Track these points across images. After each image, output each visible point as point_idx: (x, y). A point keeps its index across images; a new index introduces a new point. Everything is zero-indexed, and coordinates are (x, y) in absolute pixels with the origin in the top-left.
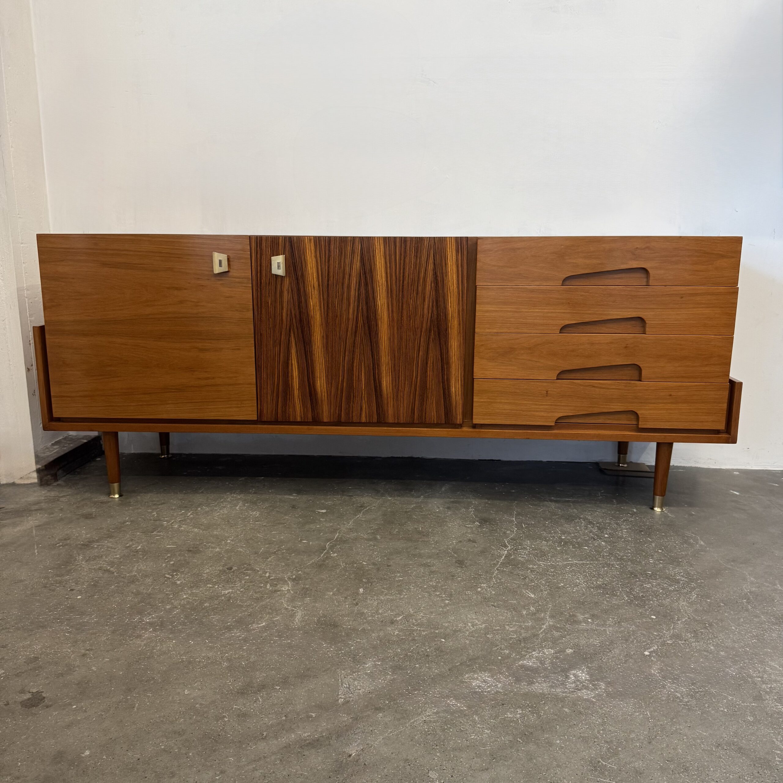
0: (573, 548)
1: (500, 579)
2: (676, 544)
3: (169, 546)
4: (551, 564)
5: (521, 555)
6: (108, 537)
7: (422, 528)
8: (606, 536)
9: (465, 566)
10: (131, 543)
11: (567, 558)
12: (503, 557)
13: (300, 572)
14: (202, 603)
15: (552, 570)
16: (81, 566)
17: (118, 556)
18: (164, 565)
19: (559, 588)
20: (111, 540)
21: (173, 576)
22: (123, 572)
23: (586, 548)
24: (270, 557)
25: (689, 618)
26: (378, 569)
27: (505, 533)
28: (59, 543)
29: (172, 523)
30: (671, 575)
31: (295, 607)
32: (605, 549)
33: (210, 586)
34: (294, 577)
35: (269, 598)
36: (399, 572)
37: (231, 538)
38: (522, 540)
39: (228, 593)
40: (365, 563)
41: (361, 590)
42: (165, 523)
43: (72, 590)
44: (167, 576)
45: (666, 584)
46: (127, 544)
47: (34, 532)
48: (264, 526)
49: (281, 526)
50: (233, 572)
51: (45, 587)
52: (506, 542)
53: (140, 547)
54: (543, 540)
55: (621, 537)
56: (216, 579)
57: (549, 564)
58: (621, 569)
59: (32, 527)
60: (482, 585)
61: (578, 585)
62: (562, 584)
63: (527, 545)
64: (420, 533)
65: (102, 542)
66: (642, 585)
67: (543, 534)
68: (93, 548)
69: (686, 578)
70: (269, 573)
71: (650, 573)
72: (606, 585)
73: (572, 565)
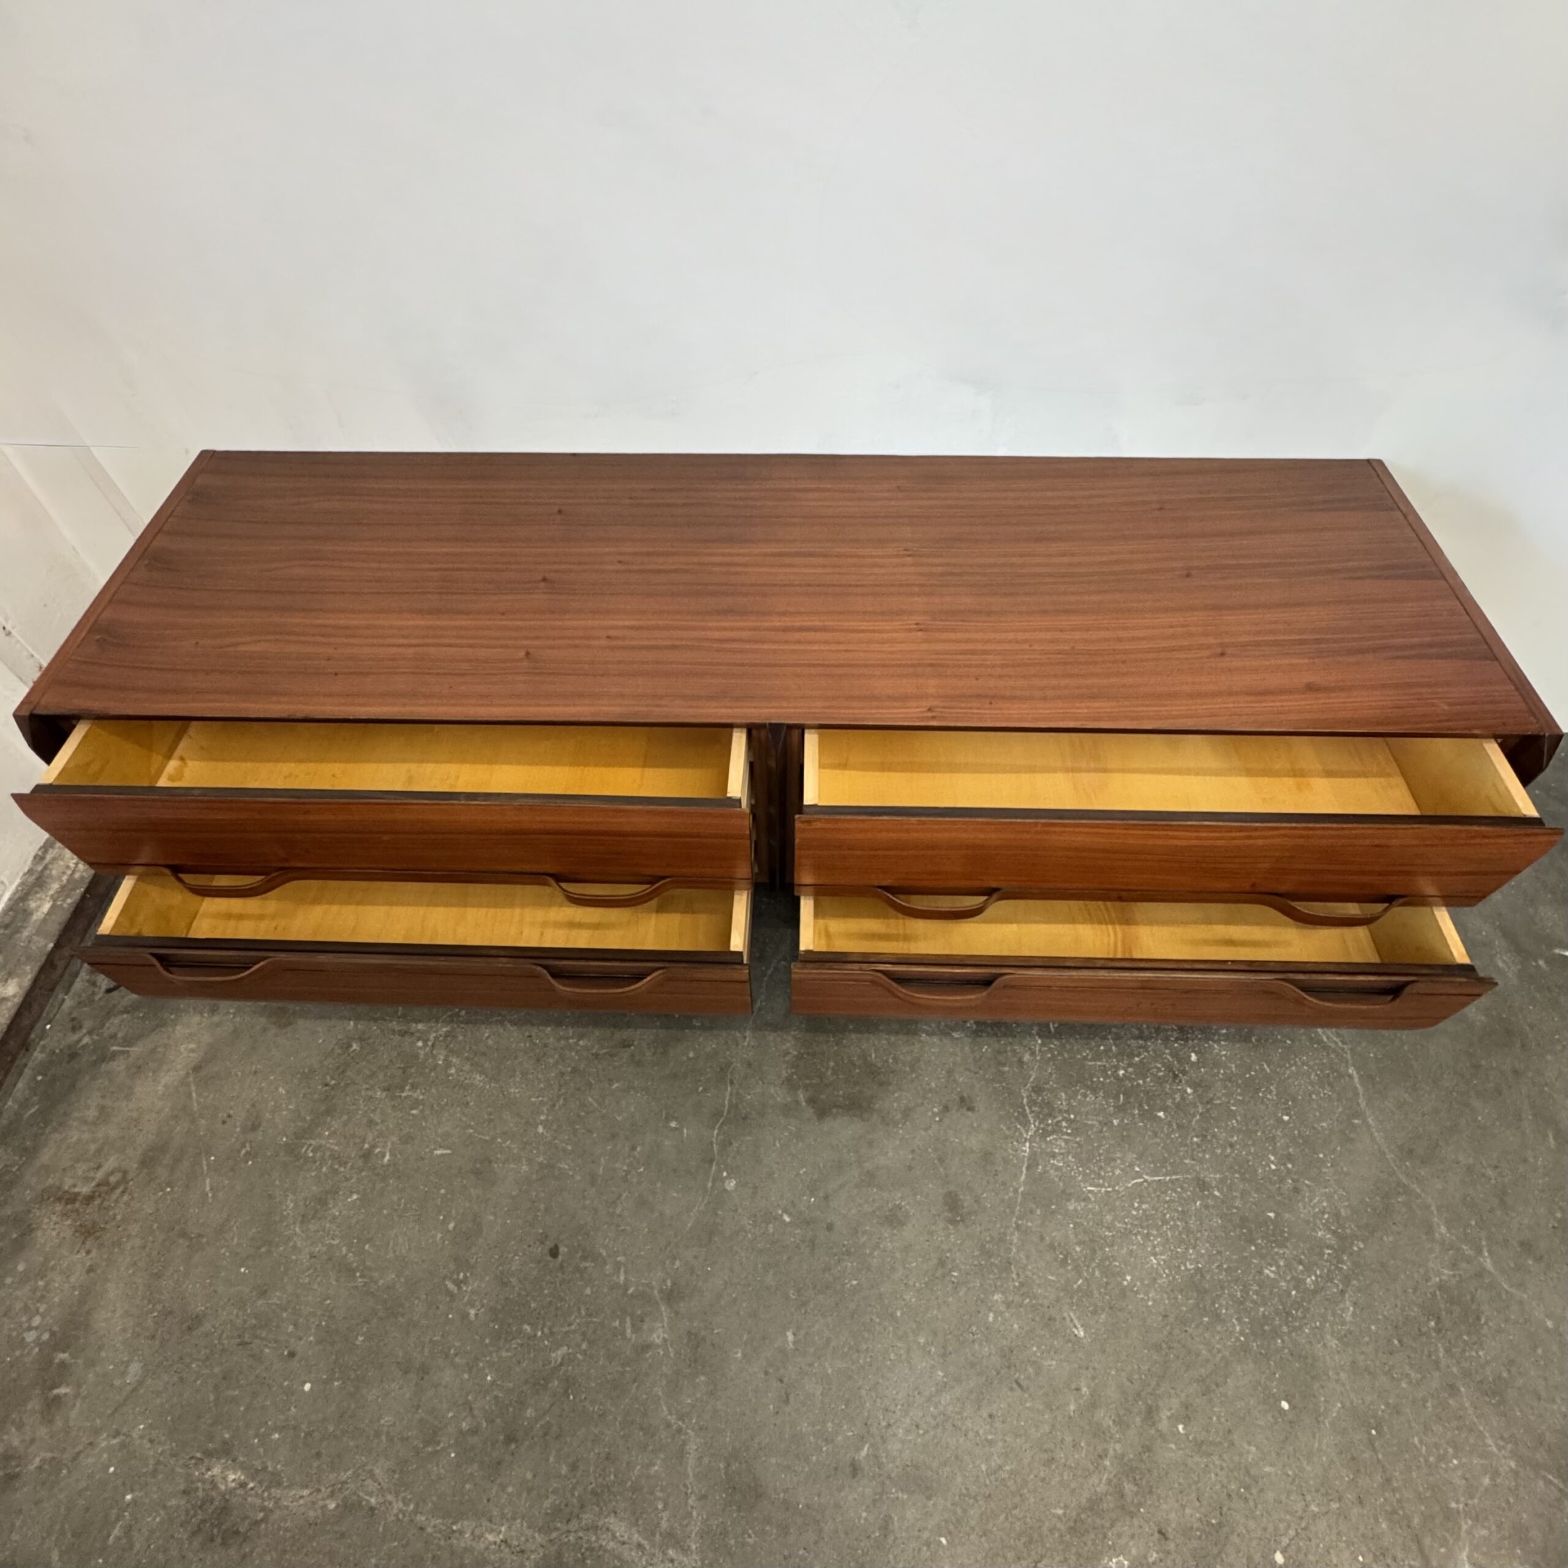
0: (1140, 1115)
1: (1024, 1268)
2: (1312, 1083)
3: (438, 1152)
4: (1107, 1192)
5: (1054, 1156)
6: (328, 1112)
7: (876, 1051)
8: (1194, 1057)
9: (962, 1220)
10: (370, 1137)
11: (1131, 1166)
12: (1024, 1169)
13: (677, 1263)
14: (522, 1404)
15: (1109, 1218)
16: (295, 1247)
17: (355, 1197)
18: (439, 1235)
19: (1123, 1293)
20: (336, 1125)
21: (458, 1283)
22: (370, 1269)
23: (1161, 1114)
24: (620, 1195)
25: (1343, 1407)
26: (813, 1244)
27: (1021, 1062)
28: (243, 1146)
29: (433, 1046)
30: (1308, 1222)
31: (681, 1418)
32: (1194, 1116)
33: (527, 1328)
34: (669, 1283)
35: (634, 1381)
36: (848, 1253)
37: (542, 1113)
38: (1052, 1090)
39: (561, 1364)
40: (787, 1219)
41: (790, 1337)
42: (420, 1044)
43: (292, 1354)
44: (451, 1286)
45: (1301, 1262)
46: (364, 1142)
47: (194, 1095)
48: (596, 1055)
49: (625, 1054)
50: (561, 1267)
51: (243, 1344)
52: (1025, 1101)
53: (387, 1157)
54: (1088, 1087)
55: (1217, 1064)
56: (535, 1300)
57: (1103, 1190)
58: (1223, 1202)
59: (188, 1074)
60: (996, 1297)
61: (1155, 1280)
62: (1128, 1278)
63: (1060, 1111)
64: (872, 1071)
65: (320, 1136)
66: (1260, 1272)
67: (1085, 1058)
68: (307, 1159)
69: (1334, 1233)
70: (626, 1273)
71: (1272, 1215)
72: (1202, 1276)
73: (1138, 1193)
